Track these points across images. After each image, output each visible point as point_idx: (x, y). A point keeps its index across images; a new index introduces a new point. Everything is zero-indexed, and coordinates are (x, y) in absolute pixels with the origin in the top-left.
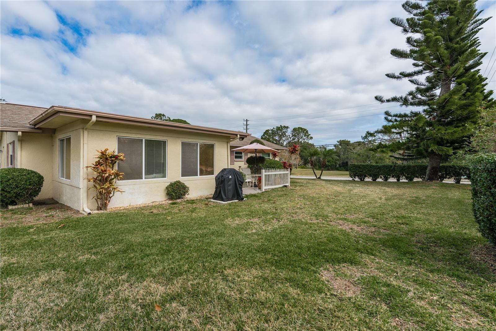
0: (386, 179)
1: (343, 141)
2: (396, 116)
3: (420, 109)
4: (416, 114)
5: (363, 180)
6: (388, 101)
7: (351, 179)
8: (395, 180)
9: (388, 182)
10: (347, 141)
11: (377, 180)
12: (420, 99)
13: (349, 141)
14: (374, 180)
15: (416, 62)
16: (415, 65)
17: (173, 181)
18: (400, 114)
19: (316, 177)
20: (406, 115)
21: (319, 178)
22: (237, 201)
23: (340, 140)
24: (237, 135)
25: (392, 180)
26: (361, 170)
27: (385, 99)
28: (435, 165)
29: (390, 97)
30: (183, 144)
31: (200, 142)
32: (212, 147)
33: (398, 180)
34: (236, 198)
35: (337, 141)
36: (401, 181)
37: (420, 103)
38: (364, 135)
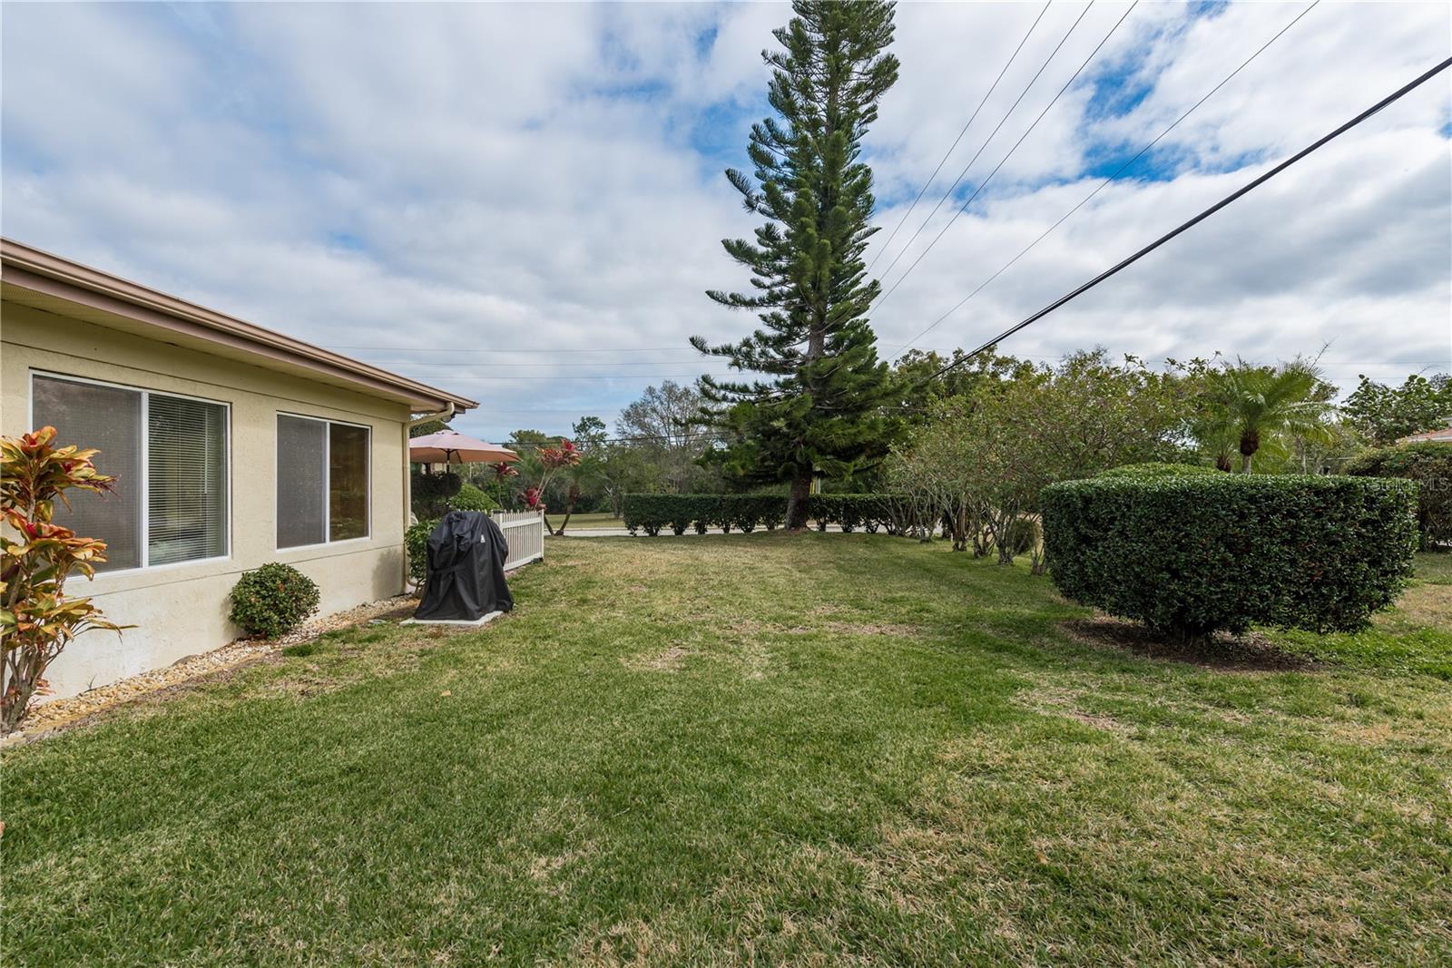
0: (701, 528)
1: (528, 433)
2: (725, 387)
3: (768, 379)
4: (762, 390)
5: (656, 535)
6: (715, 352)
7: (627, 533)
8: (721, 531)
9: (708, 536)
10: (538, 435)
11: (684, 533)
12: (772, 357)
13: (543, 435)
14: (679, 532)
15: (756, 276)
16: (754, 282)
17: (254, 566)
18: (734, 386)
19: (551, 531)
20: (745, 390)
21: (560, 533)
22: (500, 612)
23: (520, 432)
24: (446, 403)
25: (713, 530)
26: (654, 510)
27: (710, 345)
28: (801, 497)
29: (718, 345)
30: (284, 423)
31: (328, 414)
32: (362, 435)
33: (726, 530)
34: (493, 606)
35: (511, 434)
36: (731, 531)
37: (771, 367)
38: (578, 423)
